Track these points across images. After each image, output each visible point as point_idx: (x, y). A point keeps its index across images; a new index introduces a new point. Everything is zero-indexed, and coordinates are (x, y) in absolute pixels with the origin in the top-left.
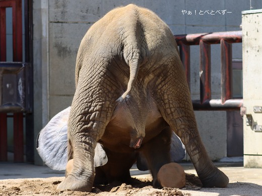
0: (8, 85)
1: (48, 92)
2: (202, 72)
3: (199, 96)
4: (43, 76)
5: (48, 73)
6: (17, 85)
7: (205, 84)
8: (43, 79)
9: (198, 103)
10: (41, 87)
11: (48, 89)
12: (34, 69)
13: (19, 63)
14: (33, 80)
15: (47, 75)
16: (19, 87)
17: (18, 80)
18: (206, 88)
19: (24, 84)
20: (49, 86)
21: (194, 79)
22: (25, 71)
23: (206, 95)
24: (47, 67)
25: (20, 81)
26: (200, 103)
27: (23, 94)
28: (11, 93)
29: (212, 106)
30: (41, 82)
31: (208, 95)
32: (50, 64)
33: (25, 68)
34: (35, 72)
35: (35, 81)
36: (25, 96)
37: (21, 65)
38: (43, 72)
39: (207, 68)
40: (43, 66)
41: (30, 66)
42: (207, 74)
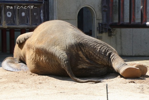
0: (35, 14)
1: (57, 18)
2: (142, 6)
3: (140, 20)
4: (54, 8)
5: (57, 7)
6: (40, 14)
7: (144, 13)
8: (55, 10)
9: (140, 24)
10: (53, 15)
11: (57, 16)
12: (49, 4)
13: (41, 1)
14: (49, 11)
15: (56, 9)
16: (41, 14)
17: (41, 11)
18: (144, 16)
19: (44, 13)
20: (58, 14)
21: (137, 10)
22: (44, 6)
23: (144, 19)
24: (56, 4)
25: (42, 11)
26: (141, 24)
27: (43, 18)
28: (37, 18)
29: (147, 25)
30: (53, 12)
31: (145, 19)
32: (58, 2)
33: (44, 4)
34: (50, 7)
35: (50, 11)
36: (44, 19)
37: (42, 3)
38: (54, 7)
39: (145, 4)
40: (54, 3)
41: (47, 3)
42: (145, 8)
